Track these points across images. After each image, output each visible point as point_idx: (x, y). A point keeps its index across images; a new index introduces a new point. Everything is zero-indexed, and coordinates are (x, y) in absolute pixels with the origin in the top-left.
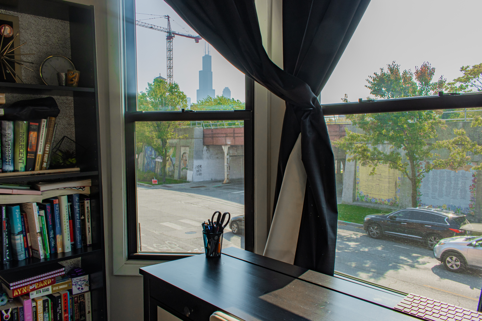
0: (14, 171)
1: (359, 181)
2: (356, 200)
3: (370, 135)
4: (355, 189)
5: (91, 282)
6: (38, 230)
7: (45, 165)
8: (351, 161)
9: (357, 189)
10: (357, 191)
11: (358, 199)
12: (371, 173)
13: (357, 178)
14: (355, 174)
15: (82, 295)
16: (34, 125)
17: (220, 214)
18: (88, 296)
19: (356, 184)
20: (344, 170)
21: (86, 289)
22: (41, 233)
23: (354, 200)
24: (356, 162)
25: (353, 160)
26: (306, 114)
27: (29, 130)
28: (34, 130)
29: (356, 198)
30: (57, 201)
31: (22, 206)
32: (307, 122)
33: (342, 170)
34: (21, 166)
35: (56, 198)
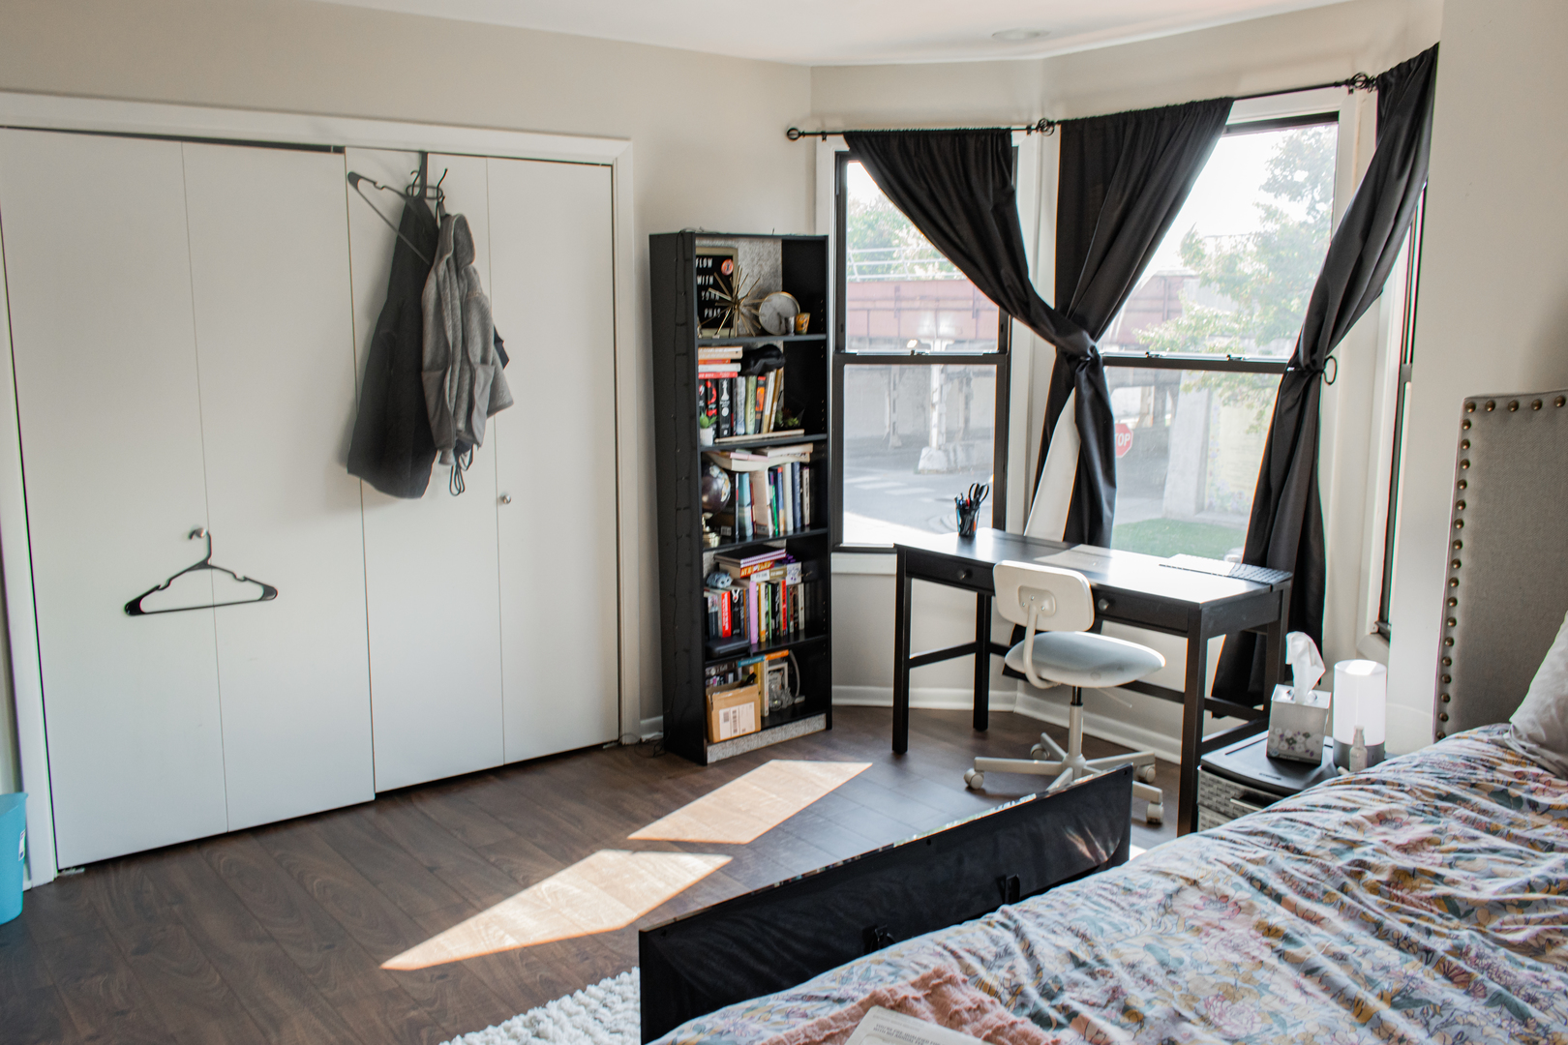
0: (745, 434)
1: (1218, 450)
2: (1206, 506)
3: (1251, 314)
4: (1202, 473)
5: (803, 571)
6: (768, 503)
7: (772, 427)
8: (1193, 391)
9: (1211, 474)
10: (1209, 479)
11: (1211, 504)
12: (1252, 427)
13: (1211, 440)
14: (1207, 429)
15: (795, 587)
16: (761, 380)
17: (978, 485)
18: (801, 588)
19: (1209, 460)
20: (1174, 416)
21: (799, 580)
22: (771, 505)
23: (1200, 509)
24: (1210, 395)
25: (1199, 390)
26: (1081, 365)
27: (757, 386)
28: (761, 386)
29: (1207, 502)
30: (780, 470)
31: (752, 474)
32: (1083, 375)
33: (1168, 417)
34: (751, 428)
35: (778, 466)
